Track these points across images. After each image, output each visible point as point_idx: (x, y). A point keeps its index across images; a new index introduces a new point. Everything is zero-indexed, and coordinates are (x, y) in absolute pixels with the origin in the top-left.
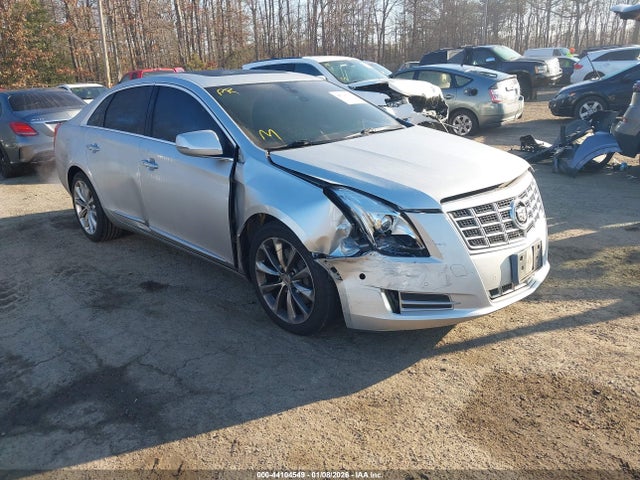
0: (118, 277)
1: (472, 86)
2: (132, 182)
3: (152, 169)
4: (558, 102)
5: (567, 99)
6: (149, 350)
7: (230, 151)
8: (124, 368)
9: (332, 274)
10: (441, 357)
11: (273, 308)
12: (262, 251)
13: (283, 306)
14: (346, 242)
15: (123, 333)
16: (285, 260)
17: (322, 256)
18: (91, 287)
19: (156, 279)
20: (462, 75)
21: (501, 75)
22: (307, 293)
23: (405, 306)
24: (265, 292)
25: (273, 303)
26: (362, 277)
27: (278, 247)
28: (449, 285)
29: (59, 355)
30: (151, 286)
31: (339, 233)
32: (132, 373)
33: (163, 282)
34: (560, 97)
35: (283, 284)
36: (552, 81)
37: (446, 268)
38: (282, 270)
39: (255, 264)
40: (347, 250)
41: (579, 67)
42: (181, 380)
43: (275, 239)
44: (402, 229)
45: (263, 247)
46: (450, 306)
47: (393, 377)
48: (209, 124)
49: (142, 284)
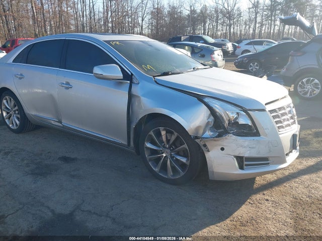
0: (41, 155)
1: (202, 53)
2: (51, 97)
3: (67, 88)
4: (238, 62)
5: (243, 60)
6: (84, 201)
7: (128, 77)
8: (71, 214)
9: (203, 148)
10: (262, 193)
11: (156, 170)
12: (151, 135)
13: (164, 168)
14: (211, 130)
15: (60, 191)
16: (168, 141)
17: (197, 137)
18: (25, 162)
19: (67, 155)
20: (196, 47)
21: (215, 48)
22: (184, 160)
23: (246, 165)
24: (150, 160)
25: (155, 167)
26: (222, 149)
27: (163, 133)
28: (270, 151)
29: (20, 209)
30: (66, 159)
31: (208, 123)
32: (79, 217)
33: (73, 156)
34: (239, 60)
35: (164, 155)
36: (230, 53)
37: (269, 142)
38: (164, 147)
39: (144, 143)
40: (212, 133)
41: (239, 47)
42: (114, 219)
43: (161, 128)
44: (243, 120)
45: (152, 133)
46: (268, 164)
47: (242, 207)
48: (110, 61)
49: (59, 158)
